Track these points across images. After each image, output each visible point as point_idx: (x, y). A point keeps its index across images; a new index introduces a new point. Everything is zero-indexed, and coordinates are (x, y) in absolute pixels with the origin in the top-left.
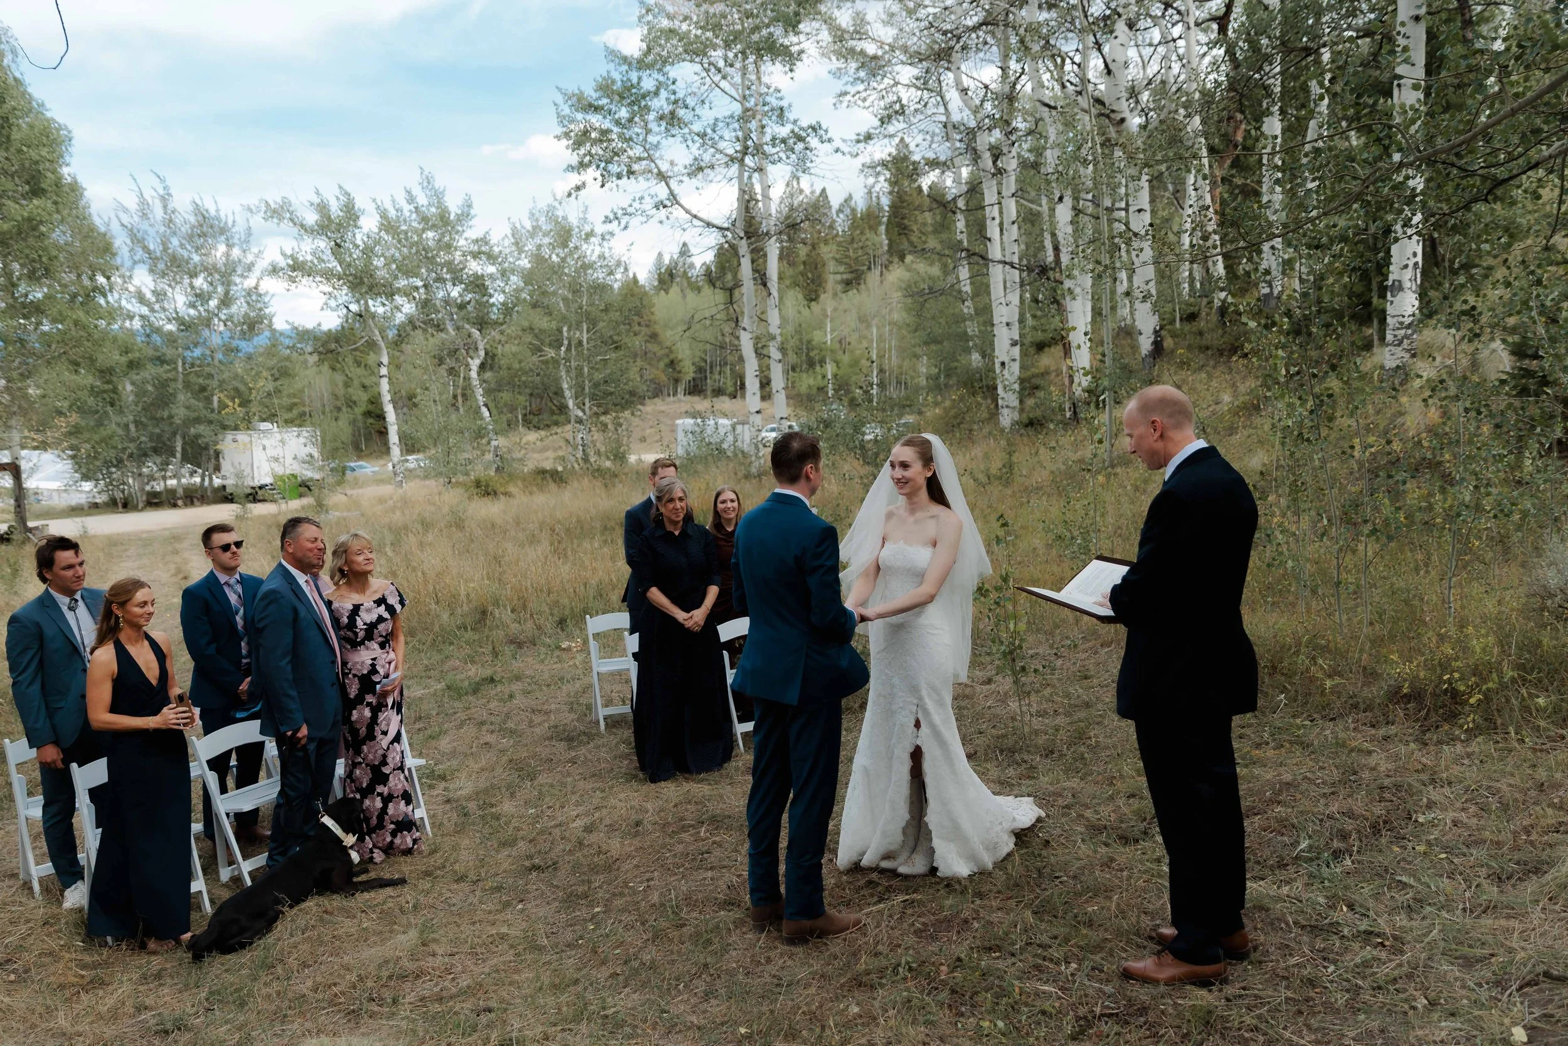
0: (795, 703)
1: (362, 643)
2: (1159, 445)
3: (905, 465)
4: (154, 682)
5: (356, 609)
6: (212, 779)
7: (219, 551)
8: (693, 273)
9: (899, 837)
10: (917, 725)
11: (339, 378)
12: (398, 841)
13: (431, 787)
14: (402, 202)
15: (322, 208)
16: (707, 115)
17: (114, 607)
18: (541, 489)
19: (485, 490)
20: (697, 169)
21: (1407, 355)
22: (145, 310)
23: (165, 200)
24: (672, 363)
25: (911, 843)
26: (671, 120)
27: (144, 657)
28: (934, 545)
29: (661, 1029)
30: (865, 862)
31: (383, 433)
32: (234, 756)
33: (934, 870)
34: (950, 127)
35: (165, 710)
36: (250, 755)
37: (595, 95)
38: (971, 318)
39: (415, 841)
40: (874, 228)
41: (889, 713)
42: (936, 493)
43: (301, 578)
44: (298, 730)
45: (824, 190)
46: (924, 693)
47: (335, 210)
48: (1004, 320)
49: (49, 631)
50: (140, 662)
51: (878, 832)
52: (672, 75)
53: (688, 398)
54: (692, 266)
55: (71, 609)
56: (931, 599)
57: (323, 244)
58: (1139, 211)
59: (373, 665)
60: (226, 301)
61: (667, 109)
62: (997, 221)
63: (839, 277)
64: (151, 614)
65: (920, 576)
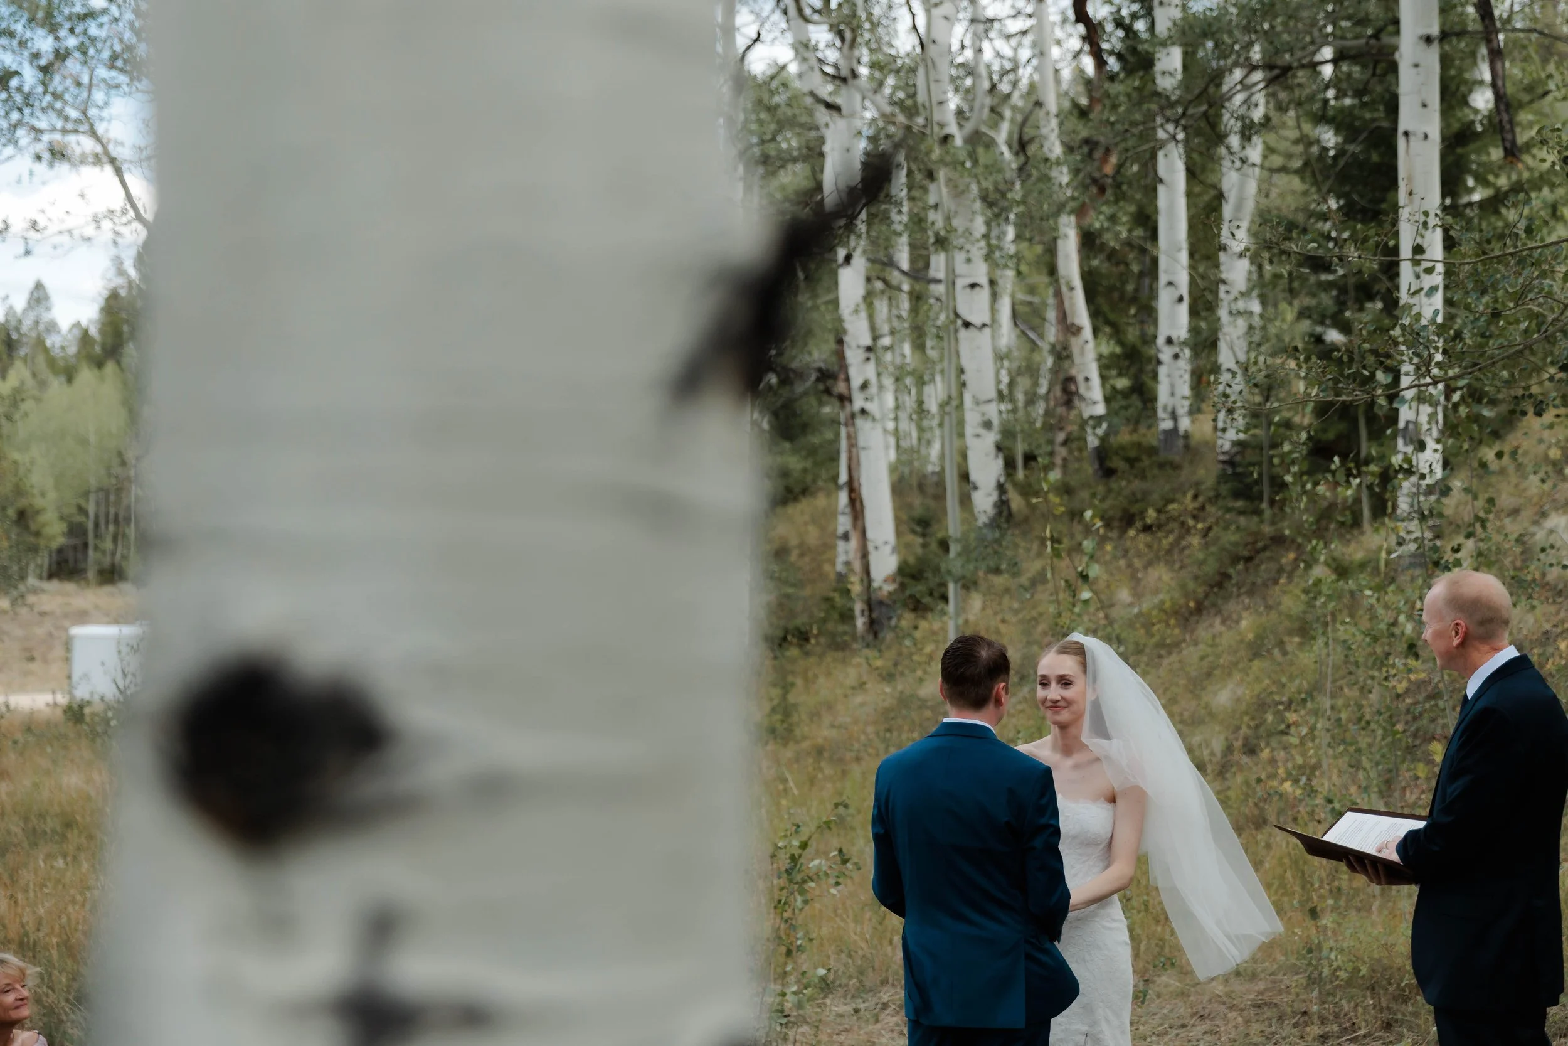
8: (53, 341)
24: (22, 515)
28: (1113, 800)
46: (1099, 1015)
53: (54, 585)
54: (52, 327)
58: (973, 286)
65: (1094, 845)
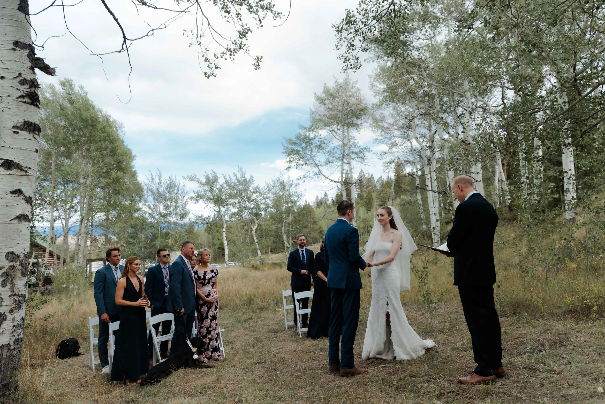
0: (344, 288)
1: (206, 285)
2: (461, 194)
3: (382, 215)
4: (138, 291)
5: (205, 273)
6: (153, 331)
7: (163, 257)
8: (328, 202)
9: (382, 346)
10: (388, 304)
11: (211, 236)
12: (213, 355)
13: (227, 345)
14: (232, 176)
15: (208, 178)
16: (331, 146)
17: (128, 264)
18: (275, 268)
19: (255, 268)
20: (328, 162)
21: (574, 214)
22: (150, 211)
23: (160, 176)
24: (321, 232)
25: (387, 349)
26: (319, 147)
27: (134, 281)
28: (393, 242)
29: (294, 399)
30: (371, 356)
31: (223, 255)
32: (161, 324)
33: (395, 358)
34: (413, 150)
35: (139, 300)
36: (166, 325)
37: (295, 140)
38: (422, 213)
39: (219, 356)
40: (390, 187)
41: (378, 301)
42: (393, 225)
43: (186, 260)
44: (181, 309)
45: (372, 175)
46: (390, 292)
47: (211, 177)
48: (434, 213)
49: (108, 276)
50: (134, 283)
51: (375, 344)
52: (320, 133)
54: (328, 200)
55: (115, 270)
56: (392, 260)
57: (207, 188)
59: (209, 293)
60: (176, 208)
61: (318, 143)
62: (430, 180)
63: (378, 203)
64: (139, 268)
65: (388, 252)
